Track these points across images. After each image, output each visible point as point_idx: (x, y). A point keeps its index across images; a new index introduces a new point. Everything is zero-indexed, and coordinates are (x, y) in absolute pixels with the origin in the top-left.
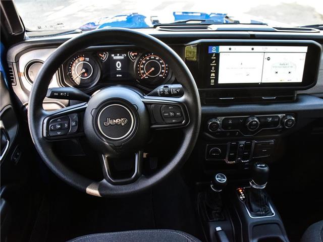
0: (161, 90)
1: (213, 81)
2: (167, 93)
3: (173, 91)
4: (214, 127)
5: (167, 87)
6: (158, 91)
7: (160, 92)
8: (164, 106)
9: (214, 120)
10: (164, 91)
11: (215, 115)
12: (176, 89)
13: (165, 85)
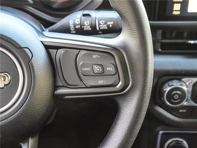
0: (77, 21)
1: (177, 7)
2: (87, 28)
3: (99, 24)
4: (176, 97)
5: (88, 15)
6: (71, 23)
7: (75, 25)
8: (83, 52)
9: (175, 84)
10: (82, 25)
11: (179, 75)
12: (107, 20)
13: (86, 12)
